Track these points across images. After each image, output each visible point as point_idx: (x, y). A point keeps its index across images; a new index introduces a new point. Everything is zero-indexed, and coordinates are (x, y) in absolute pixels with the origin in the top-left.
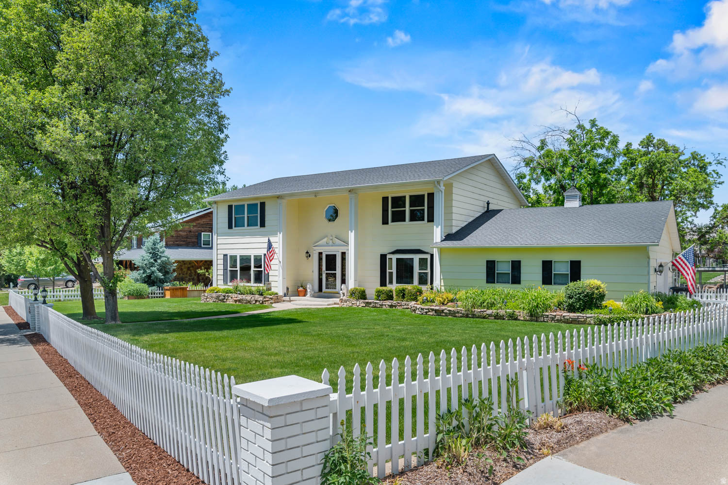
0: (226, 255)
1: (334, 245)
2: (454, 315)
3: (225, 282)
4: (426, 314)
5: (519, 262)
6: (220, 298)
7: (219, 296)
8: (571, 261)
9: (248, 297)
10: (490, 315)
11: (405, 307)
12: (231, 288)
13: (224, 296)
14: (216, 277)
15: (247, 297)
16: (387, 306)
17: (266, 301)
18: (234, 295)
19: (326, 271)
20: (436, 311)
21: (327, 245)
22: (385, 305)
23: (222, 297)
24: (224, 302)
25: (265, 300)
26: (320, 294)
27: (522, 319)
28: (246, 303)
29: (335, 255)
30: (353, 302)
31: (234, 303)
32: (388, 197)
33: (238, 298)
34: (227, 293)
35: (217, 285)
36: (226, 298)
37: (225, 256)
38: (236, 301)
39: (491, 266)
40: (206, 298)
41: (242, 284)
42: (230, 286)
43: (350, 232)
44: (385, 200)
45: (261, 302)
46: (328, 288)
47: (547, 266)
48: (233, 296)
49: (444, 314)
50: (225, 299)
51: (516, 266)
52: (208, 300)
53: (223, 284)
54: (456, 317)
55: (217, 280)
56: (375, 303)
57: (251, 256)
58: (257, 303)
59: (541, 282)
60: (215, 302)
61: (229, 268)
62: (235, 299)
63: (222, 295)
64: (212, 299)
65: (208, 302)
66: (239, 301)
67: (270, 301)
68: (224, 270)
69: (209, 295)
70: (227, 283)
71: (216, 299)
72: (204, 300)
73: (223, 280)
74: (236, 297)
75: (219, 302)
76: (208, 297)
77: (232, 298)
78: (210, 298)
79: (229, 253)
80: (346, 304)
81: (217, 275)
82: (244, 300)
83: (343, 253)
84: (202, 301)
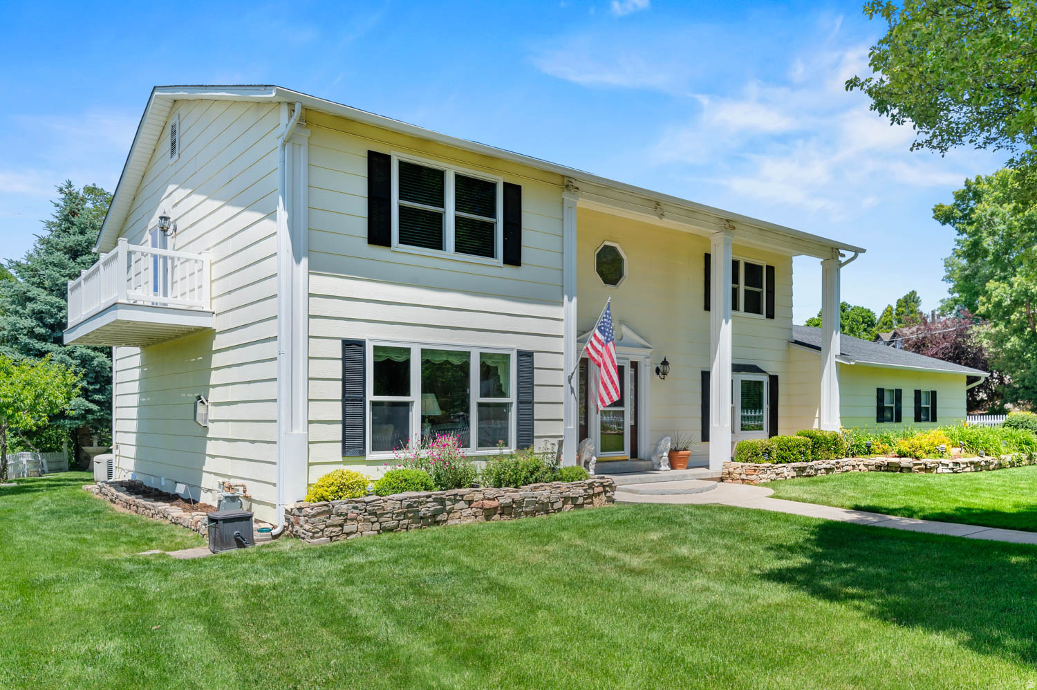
0: (360, 344)
3: (351, 446)
5: (901, 391)
9: (543, 493)
14: (300, 429)
17: (593, 496)
18: (478, 493)
24: (438, 523)
25: (591, 492)
28: (534, 513)
31: (482, 522)
33: (501, 501)
36: (448, 505)
39: (880, 396)
40: (341, 520)
47: (918, 397)
48: (479, 496)
51: (898, 396)
52: (348, 527)
53: (341, 459)
55: (308, 443)
58: (568, 507)
59: (914, 420)
60: (391, 530)
61: (370, 397)
62: (488, 504)
63: (431, 499)
64: (376, 519)
65: (353, 536)
66: (506, 510)
67: (608, 494)
68: (345, 400)
69: (355, 508)
70: (363, 453)
71: (402, 517)
72: (330, 529)
73: (344, 442)
74: (491, 497)
75: (415, 526)
76: (350, 515)
77: (471, 503)
78: (360, 518)
79: (372, 336)
80: (766, 476)
81: (308, 423)
82: (528, 504)
83: (631, 364)
84: (313, 537)
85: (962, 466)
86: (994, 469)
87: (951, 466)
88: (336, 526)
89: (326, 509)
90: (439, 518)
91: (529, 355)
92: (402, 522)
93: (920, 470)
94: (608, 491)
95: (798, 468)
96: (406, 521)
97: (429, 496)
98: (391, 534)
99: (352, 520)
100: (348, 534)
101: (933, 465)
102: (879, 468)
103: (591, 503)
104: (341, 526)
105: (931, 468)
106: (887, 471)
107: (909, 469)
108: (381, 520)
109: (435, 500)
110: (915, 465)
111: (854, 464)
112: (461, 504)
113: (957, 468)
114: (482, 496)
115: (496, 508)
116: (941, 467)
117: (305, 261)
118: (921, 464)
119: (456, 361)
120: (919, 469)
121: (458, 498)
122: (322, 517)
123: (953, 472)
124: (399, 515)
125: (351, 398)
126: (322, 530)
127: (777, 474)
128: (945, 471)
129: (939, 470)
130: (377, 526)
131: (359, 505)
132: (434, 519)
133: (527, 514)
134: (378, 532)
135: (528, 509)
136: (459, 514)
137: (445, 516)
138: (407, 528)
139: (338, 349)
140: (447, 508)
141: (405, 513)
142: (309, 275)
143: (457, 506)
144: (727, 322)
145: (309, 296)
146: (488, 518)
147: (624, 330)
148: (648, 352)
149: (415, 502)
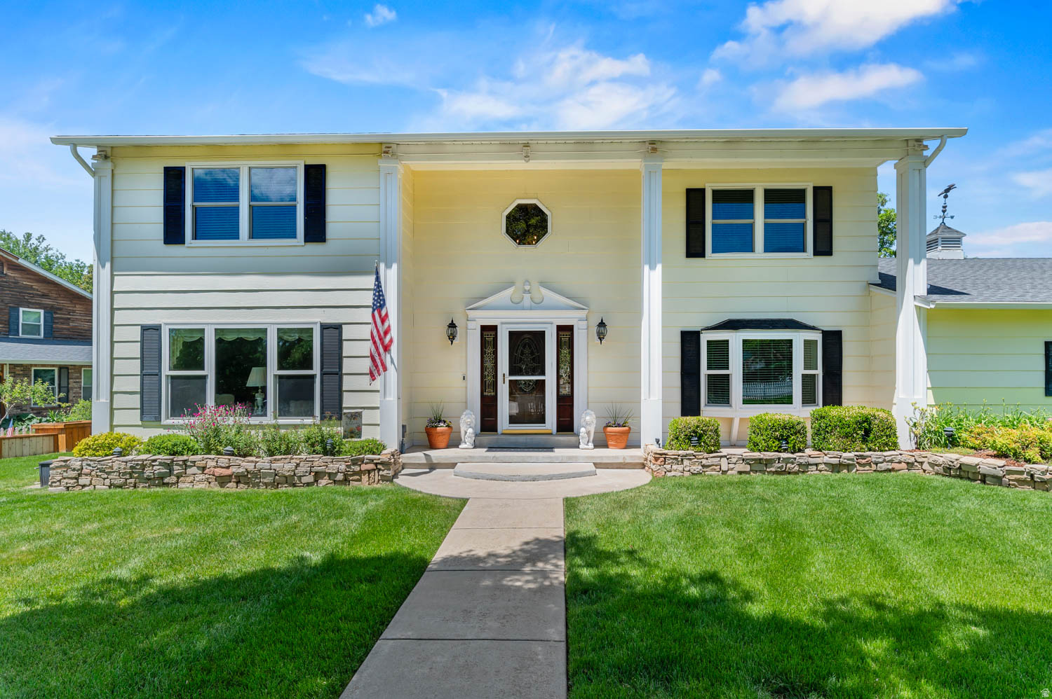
0: (157, 328)
1: (538, 305)
3: (149, 412)
6: (148, 472)
7: (143, 467)
9: (284, 465)
11: (884, 466)
12: (184, 434)
13: (169, 466)
14: (105, 399)
15: (274, 466)
17: (360, 473)
18: (211, 461)
19: (511, 374)
21: (516, 305)
22: (817, 465)
23: (159, 469)
24: (167, 484)
25: (357, 468)
26: (488, 438)
28: (275, 484)
29: (542, 334)
30: (704, 462)
31: (216, 488)
32: (702, 191)
33: (233, 470)
34: (175, 454)
35: (112, 427)
36: (177, 470)
37: (151, 332)
38: (223, 481)
40: (74, 474)
41: (232, 421)
42: (178, 428)
43: (646, 268)
44: (694, 197)
45: (340, 477)
46: (520, 422)
48: (211, 464)
50: (170, 473)
52: (83, 480)
53: (140, 423)
55: (112, 410)
56: (787, 460)
57: (265, 331)
58: (323, 482)
60: (120, 487)
61: (166, 371)
62: (219, 471)
63: (157, 463)
64: (106, 476)
65: (86, 488)
66: (240, 479)
67: (381, 473)
68: (143, 375)
69: (89, 465)
70: (158, 419)
71: (128, 477)
72: (66, 481)
73: (142, 409)
74: (223, 465)
75: (142, 485)
76: (85, 471)
77: (204, 468)
78: (93, 473)
79: (168, 321)
80: (680, 467)
81: (112, 394)
82: (266, 475)
83: (560, 328)
84: (51, 486)
88: (71, 478)
89: (64, 464)
90: (166, 480)
91: (338, 327)
92: (128, 481)
93: (1022, 482)
94: (379, 470)
95: (753, 460)
96: (133, 480)
97: (155, 461)
98: (118, 490)
99: (86, 475)
100: (83, 486)
102: (948, 471)
103: (359, 480)
104: (77, 479)
105: (1044, 482)
106: (961, 477)
107: (998, 480)
108: (110, 477)
109: (160, 464)
110: (1010, 472)
111: (912, 460)
112: (194, 470)
114: (214, 464)
115: (230, 476)
117: (108, 265)
118: (1021, 473)
119: (251, 337)
120: (1017, 481)
121: (189, 463)
122: (59, 471)
124: (125, 474)
125: (149, 372)
126: (60, 481)
127: (704, 466)
130: (108, 482)
131: (92, 463)
132: (160, 481)
133: (266, 485)
134: (110, 487)
135: (265, 481)
136: (192, 478)
137: (174, 479)
138: (135, 486)
139: (136, 334)
140: (175, 472)
141: (130, 474)
142: (112, 276)
143: (189, 471)
144: (652, 268)
145: (112, 293)
146: (222, 485)
147: (544, 291)
148: (583, 314)
149: (137, 465)
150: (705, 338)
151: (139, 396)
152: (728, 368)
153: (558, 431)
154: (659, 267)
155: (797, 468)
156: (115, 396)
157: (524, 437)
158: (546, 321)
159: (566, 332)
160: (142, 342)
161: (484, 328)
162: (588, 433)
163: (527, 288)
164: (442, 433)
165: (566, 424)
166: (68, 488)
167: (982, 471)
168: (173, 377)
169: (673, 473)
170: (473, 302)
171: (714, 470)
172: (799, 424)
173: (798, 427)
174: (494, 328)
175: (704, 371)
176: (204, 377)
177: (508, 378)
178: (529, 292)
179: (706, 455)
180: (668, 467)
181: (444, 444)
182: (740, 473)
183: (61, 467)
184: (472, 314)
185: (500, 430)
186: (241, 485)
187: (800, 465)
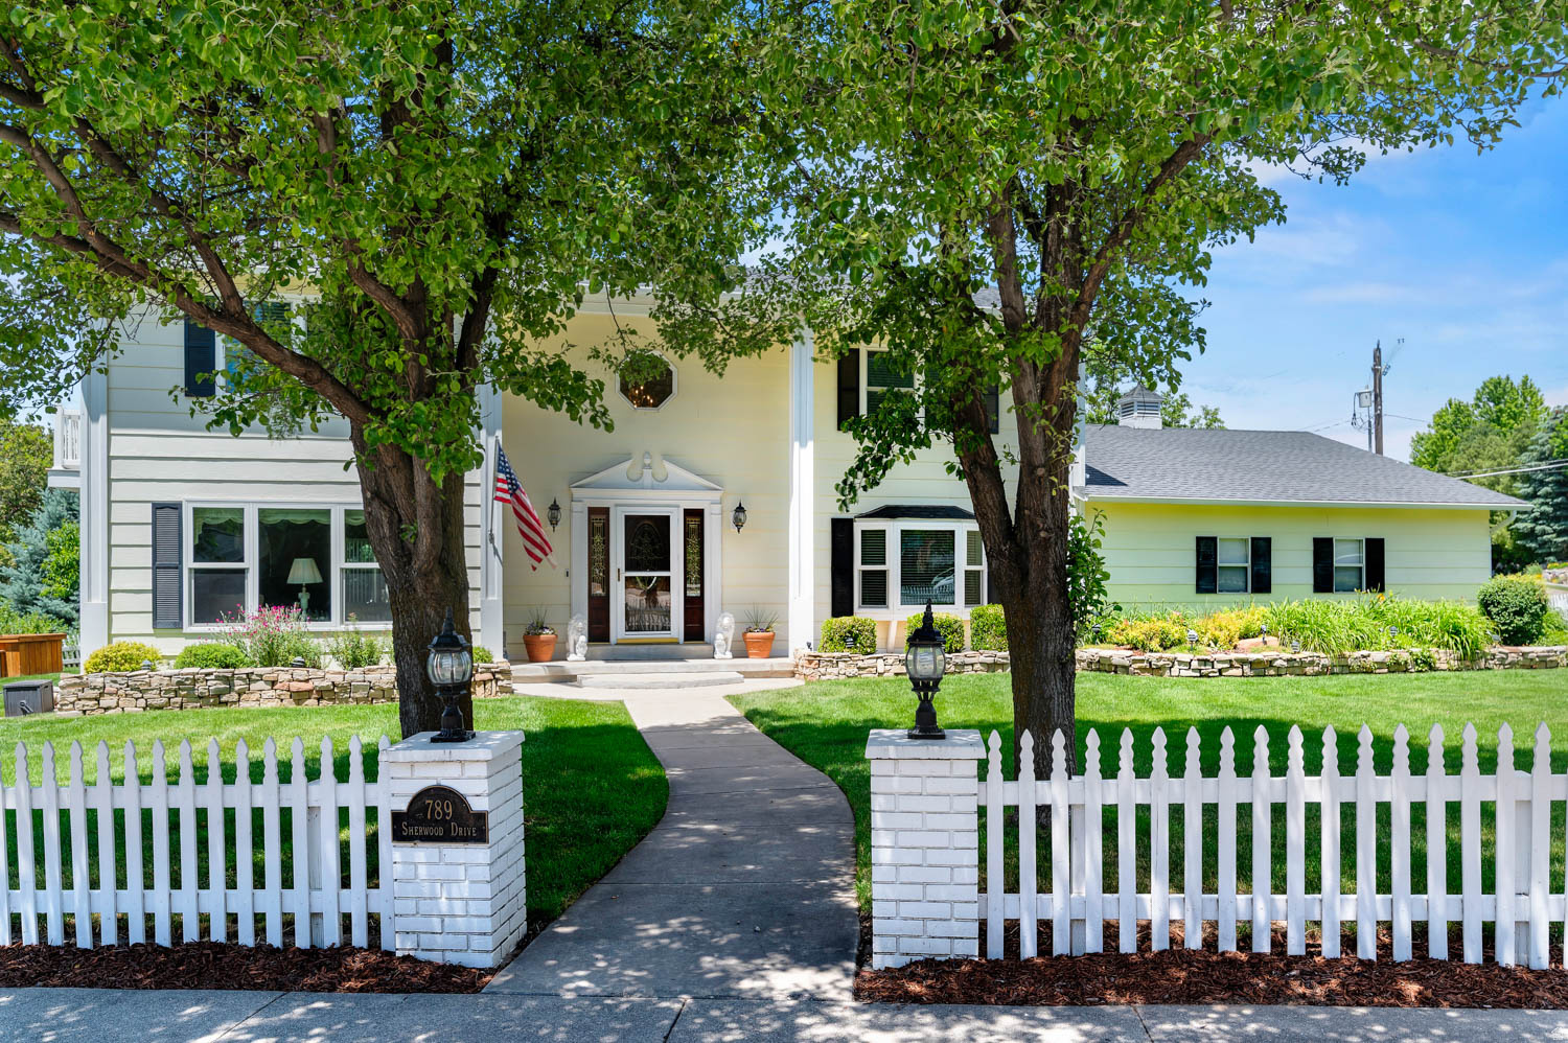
0: (176, 507)
1: (661, 484)
2: (1298, 671)
3: (164, 617)
4: (1221, 674)
5: (1268, 540)
6: (201, 688)
7: (195, 681)
8: (1367, 540)
9: (381, 677)
10: (1381, 664)
14: (99, 599)
15: (369, 677)
16: (976, 667)
17: (475, 684)
18: (281, 673)
19: (628, 569)
20: (1252, 664)
21: (634, 483)
22: (972, 665)
23: (214, 685)
24: (226, 703)
26: (600, 649)
27: (1445, 666)
28: (370, 700)
29: (666, 520)
30: (860, 664)
31: (289, 704)
33: (313, 684)
35: (110, 637)
36: (239, 685)
37: (165, 512)
38: (300, 697)
39: (1206, 549)
40: (95, 693)
43: (796, 444)
46: (638, 629)
47: (1323, 549)
48: (284, 677)
49: (1272, 672)
50: (230, 690)
51: (1261, 549)
52: (105, 702)
53: (151, 631)
54: (1305, 674)
55: (110, 613)
57: (327, 513)
59: (1311, 588)
60: (161, 708)
61: (189, 562)
62: (295, 686)
63: (213, 677)
64: (140, 695)
65: (111, 712)
66: (323, 694)
67: (500, 683)
68: (156, 568)
69: (115, 682)
70: (179, 625)
71: (172, 694)
72: (83, 702)
73: (155, 612)
74: (301, 678)
75: (191, 705)
76: (108, 689)
77: (273, 683)
78: (120, 692)
79: (190, 497)
80: (835, 670)
81: (110, 592)
82: (357, 689)
83: (688, 513)
84: (60, 710)
85: (1218, 666)
86: (1317, 674)
87: (1195, 664)
88: (90, 699)
89: (78, 681)
90: (224, 699)
92: (172, 700)
93: (1143, 670)
94: (498, 679)
96: (179, 700)
97: (209, 674)
98: (158, 712)
99: (111, 694)
100: (106, 709)
101: (1161, 663)
103: (474, 692)
104: (97, 700)
105: (1159, 668)
106: (1099, 670)
107: (1126, 669)
108: (145, 696)
109: (217, 678)
110: (1135, 661)
112: (261, 685)
113: (1207, 669)
114: (288, 677)
115: (310, 691)
116: (1176, 666)
117: (103, 419)
118: (1142, 661)
120: (1139, 668)
121: (254, 677)
122: (73, 690)
123: (1201, 676)
124: (167, 691)
125: (164, 564)
126: (73, 703)
127: (859, 668)
128: (1183, 673)
129: (1175, 671)
130: (142, 702)
131: (118, 679)
132: (218, 699)
133: (357, 700)
134: (144, 709)
135: (357, 695)
136: (257, 696)
137: (234, 697)
138: (181, 707)
139: (146, 513)
140: (237, 688)
141: (175, 691)
142: (109, 435)
143: (253, 686)
144: (803, 445)
145: (110, 458)
146: (298, 702)
147: (669, 467)
148: (716, 496)
149: (187, 679)
150: (860, 526)
151: (150, 595)
152: (884, 563)
153: (685, 639)
154: (811, 444)
155: (953, 669)
156: (113, 595)
157: (647, 647)
158: (670, 504)
159: (695, 516)
160: (154, 524)
161: (592, 511)
162: (726, 640)
163: (647, 461)
164: (547, 642)
165: (695, 630)
166: (84, 712)
167: (1114, 662)
168: (197, 571)
169: (828, 677)
170: (580, 478)
171: (871, 672)
172: (956, 622)
173: (955, 626)
174: (606, 511)
175: (858, 566)
176: (242, 572)
177: (625, 574)
178: (649, 467)
179: (862, 657)
180: (822, 670)
181: (549, 657)
182: (897, 674)
183: (75, 684)
184: (577, 493)
185: (613, 638)
186: (324, 702)
187: (956, 665)
